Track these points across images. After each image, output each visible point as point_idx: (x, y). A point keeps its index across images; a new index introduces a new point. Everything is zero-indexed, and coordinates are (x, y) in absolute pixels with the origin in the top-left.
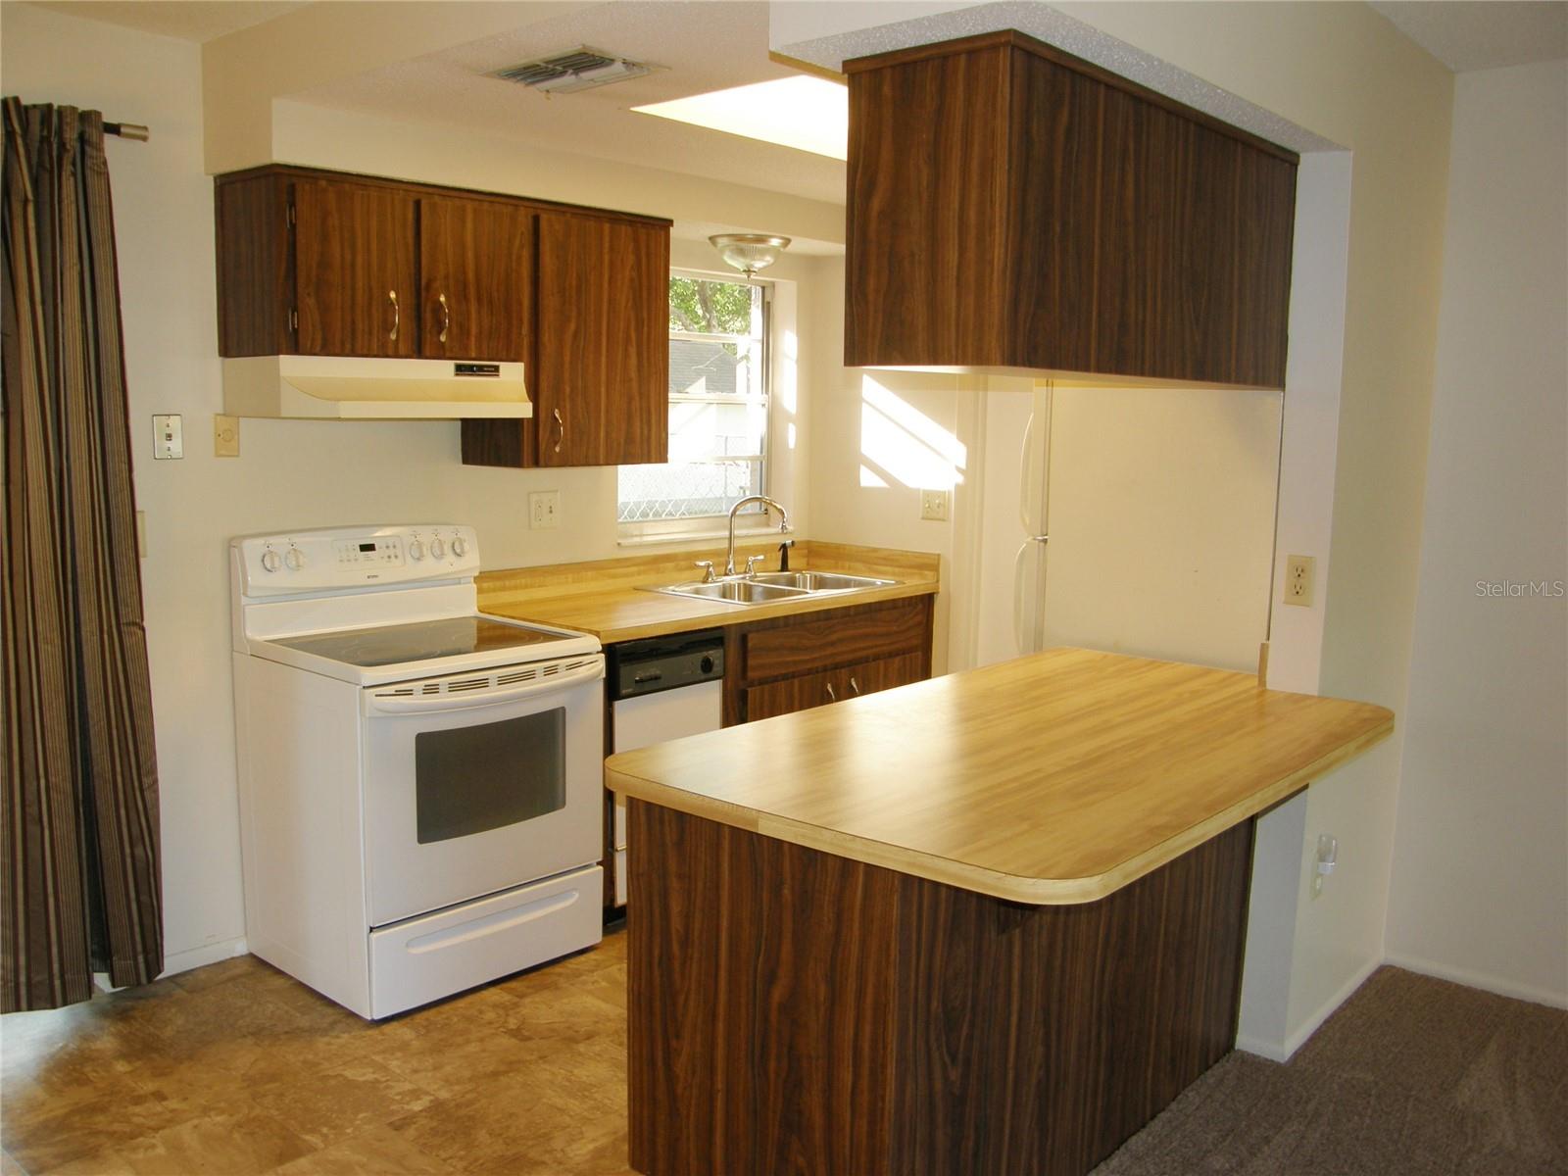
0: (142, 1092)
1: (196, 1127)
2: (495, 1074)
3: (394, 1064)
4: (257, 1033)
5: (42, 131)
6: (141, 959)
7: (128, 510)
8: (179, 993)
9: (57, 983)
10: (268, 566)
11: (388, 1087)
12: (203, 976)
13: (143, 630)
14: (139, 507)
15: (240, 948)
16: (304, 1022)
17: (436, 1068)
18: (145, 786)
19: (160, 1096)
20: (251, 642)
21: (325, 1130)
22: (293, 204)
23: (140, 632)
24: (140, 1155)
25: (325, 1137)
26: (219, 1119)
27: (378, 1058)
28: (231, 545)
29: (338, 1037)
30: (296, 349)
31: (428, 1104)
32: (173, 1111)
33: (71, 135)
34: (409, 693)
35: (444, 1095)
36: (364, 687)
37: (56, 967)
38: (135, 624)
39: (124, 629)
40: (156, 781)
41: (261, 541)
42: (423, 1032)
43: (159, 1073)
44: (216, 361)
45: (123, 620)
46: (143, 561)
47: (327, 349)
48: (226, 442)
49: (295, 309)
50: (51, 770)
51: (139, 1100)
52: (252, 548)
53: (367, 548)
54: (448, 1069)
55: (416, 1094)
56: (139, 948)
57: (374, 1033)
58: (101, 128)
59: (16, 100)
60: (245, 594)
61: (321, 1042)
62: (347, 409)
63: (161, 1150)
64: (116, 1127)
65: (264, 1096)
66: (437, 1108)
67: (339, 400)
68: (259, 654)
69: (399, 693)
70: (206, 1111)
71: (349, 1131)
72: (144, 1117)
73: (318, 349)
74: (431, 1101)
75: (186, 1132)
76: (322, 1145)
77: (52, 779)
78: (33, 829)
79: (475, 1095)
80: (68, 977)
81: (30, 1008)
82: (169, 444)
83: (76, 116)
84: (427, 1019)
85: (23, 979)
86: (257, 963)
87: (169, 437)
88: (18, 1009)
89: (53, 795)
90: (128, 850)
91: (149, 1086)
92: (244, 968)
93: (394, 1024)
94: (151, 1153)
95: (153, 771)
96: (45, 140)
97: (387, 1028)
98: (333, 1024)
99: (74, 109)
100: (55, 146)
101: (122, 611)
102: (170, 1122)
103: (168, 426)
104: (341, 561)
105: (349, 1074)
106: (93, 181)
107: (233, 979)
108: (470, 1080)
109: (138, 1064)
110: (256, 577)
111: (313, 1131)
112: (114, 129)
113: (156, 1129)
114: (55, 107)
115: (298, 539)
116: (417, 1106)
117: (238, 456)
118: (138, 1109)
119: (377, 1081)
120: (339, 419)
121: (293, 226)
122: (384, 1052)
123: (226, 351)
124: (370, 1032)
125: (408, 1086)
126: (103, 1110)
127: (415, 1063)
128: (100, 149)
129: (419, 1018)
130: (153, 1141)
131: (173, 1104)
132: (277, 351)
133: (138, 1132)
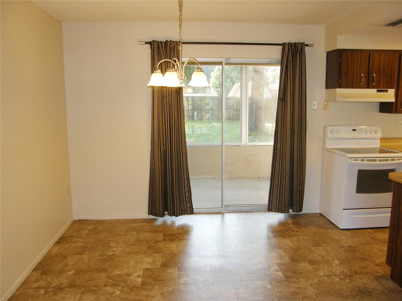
0: (294, 230)
1: (302, 237)
2: (365, 244)
3: (343, 237)
4: (318, 226)
5: (294, 47)
6: (298, 208)
7: (305, 120)
8: (305, 217)
9: (283, 208)
10: (332, 132)
11: (341, 240)
12: (310, 215)
13: (306, 143)
14: (307, 119)
15: (318, 211)
16: (327, 226)
17: (352, 240)
18: (303, 174)
19: (297, 231)
20: (327, 148)
21: (326, 244)
22: (341, 57)
23: (305, 143)
24: (292, 239)
25: (326, 245)
26: (307, 237)
27: (341, 236)
28: (325, 128)
29: (333, 230)
30: (340, 87)
31: (348, 245)
32: (299, 234)
33: (299, 48)
34: (357, 160)
35: (352, 244)
36: (348, 158)
37: (283, 205)
38: (304, 142)
39: (302, 142)
40: (305, 173)
41: (331, 127)
42: (351, 233)
43: (298, 228)
44: (324, 90)
45: (302, 141)
46: (307, 130)
47: (347, 87)
48: (325, 107)
49: (340, 79)
50: (286, 168)
51: (293, 231)
52: (329, 129)
53: (354, 130)
54: (354, 241)
55: (346, 243)
56: (298, 205)
57: (341, 231)
58: (305, 45)
59: (290, 42)
60: (327, 138)
61: (330, 230)
62: (350, 100)
63: (295, 239)
64: (289, 234)
65: (316, 236)
66: (350, 246)
67: (348, 98)
68: (329, 150)
69: (355, 160)
70: (304, 236)
71: (331, 245)
72: (294, 234)
73: (345, 87)
74: (349, 245)
75: (300, 238)
76: (324, 246)
77: (286, 170)
78: (282, 179)
79: (358, 246)
80: (285, 208)
81: (278, 212)
82: (314, 106)
83: (300, 44)
84: (353, 232)
85: (277, 206)
86: (321, 215)
87: (314, 105)
88: (276, 212)
89: (286, 173)
90: (298, 186)
91: (296, 230)
92: (318, 215)
93: (346, 231)
94: (294, 239)
95: (305, 171)
96: (295, 49)
97: (344, 231)
98: (333, 228)
99: (300, 43)
100: (296, 50)
101: (302, 139)
102: (298, 236)
103: (314, 103)
104: (348, 133)
105: (334, 237)
106: (303, 56)
107: (316, 216)
108: (359, 243)
109: (295, 226)
110: (329, 135)
111: (324, 243)
112: (307, 45)
113: (296, 236)
114: (297, 43)
115: (339, 127)
116: (346, 245)
117: (328, 109)
118: (293, 232)
119: (339, 239)
120: (348, 102)
121: (341, 61)
122: (342, 235)
123: (327, 88)
124: (340, 231)
125: (345, 241)
126: (287, 231)
127: (348, 238)
128: (304, 49)
129: (351, 231)
130: (294, 237)
131: (299, 233)
132: (336, 88)
133: (293, 236)
